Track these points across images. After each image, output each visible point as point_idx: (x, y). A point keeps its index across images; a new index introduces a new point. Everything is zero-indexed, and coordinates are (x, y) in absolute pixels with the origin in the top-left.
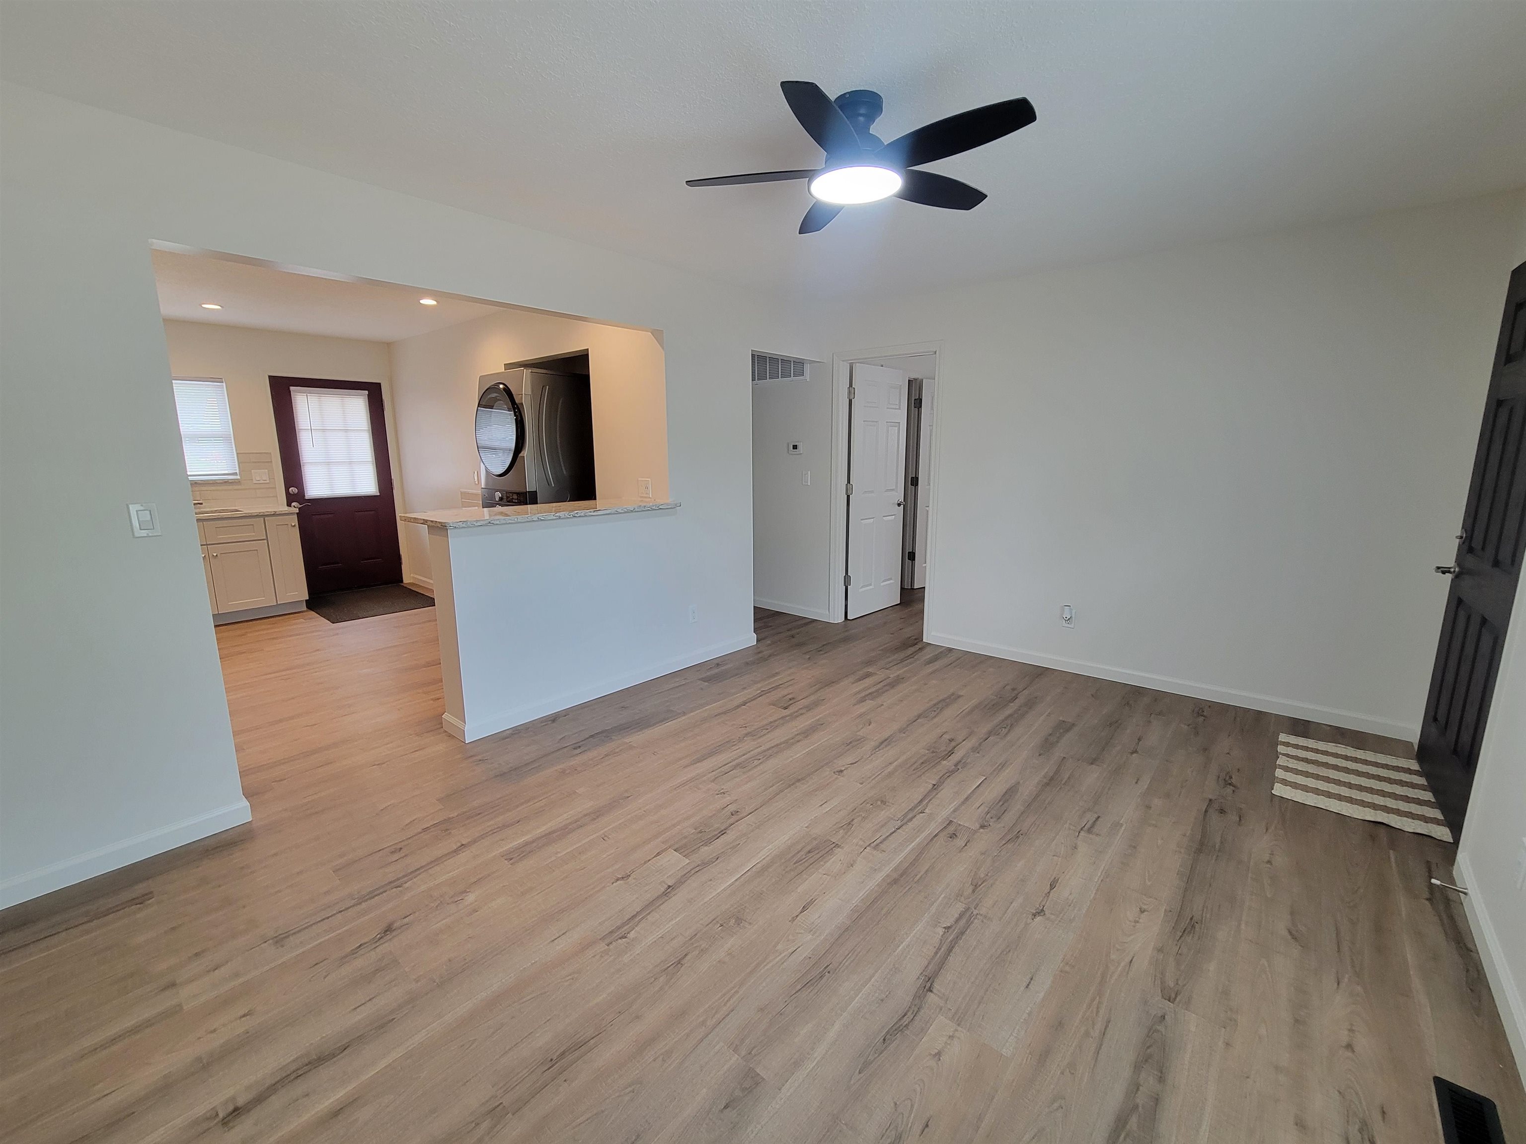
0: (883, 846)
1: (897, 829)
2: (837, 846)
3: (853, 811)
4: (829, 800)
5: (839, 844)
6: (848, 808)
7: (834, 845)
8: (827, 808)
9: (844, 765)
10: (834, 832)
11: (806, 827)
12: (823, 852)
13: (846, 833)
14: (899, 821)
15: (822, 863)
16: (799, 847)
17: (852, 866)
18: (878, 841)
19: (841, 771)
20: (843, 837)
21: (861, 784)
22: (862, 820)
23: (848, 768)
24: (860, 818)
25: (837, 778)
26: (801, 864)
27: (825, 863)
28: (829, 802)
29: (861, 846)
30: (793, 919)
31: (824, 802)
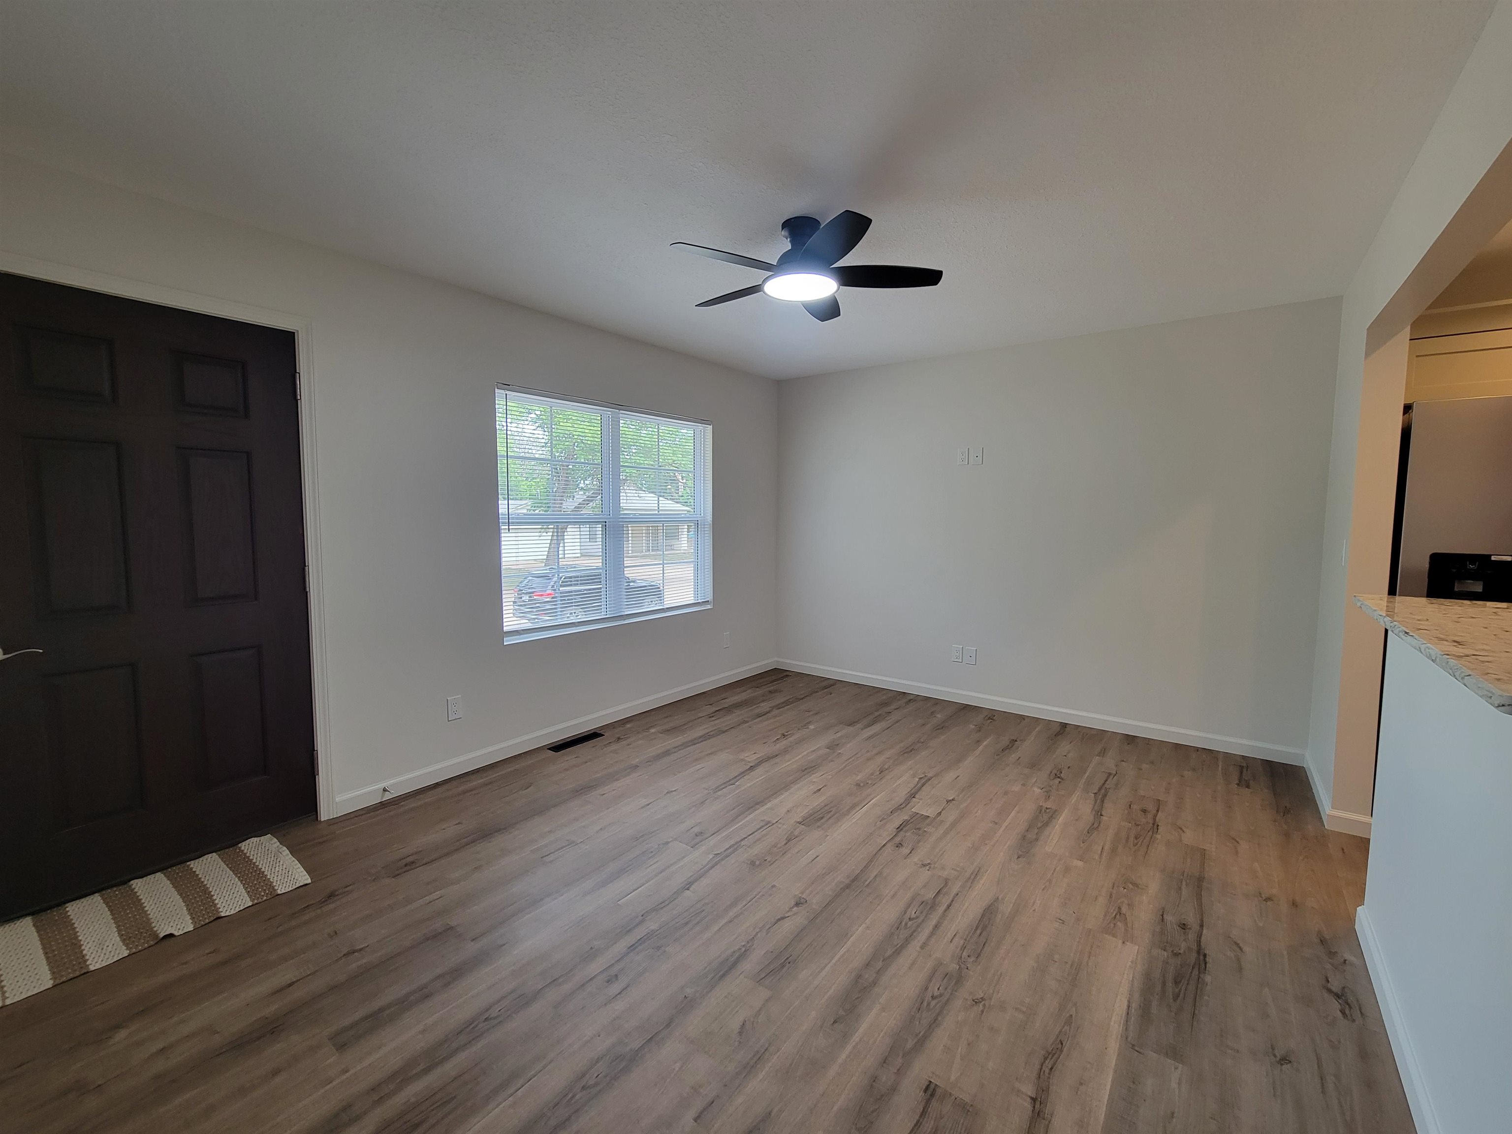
0: (762, 824)
1: (746, 838)
2: (800, 823)
3: (785, 852)
4: (809, 863)
5: (798, 824)
6: (790, 855)
7: (802, 823)
8: (812, 854)
9: (794, 915)
10: (802, 833)
11: (828, 835)
12: (811, 818)
13: (792, 832)
14: (742, 845)
15: (811, 812)
16: (831, 821)
17: (788, 811)
18: (766, 827)
19: (797, 904)
20: (795, 830)
21: (774, 886)
22: (777, 845)
23: (788, 911)
24: (779, 846)
25: (802, 893)
26: (826, 810)
27: (808, 812)
28: (810, 860)
29: (780, 823)
30: (825, 786)
31: (815, 861)
